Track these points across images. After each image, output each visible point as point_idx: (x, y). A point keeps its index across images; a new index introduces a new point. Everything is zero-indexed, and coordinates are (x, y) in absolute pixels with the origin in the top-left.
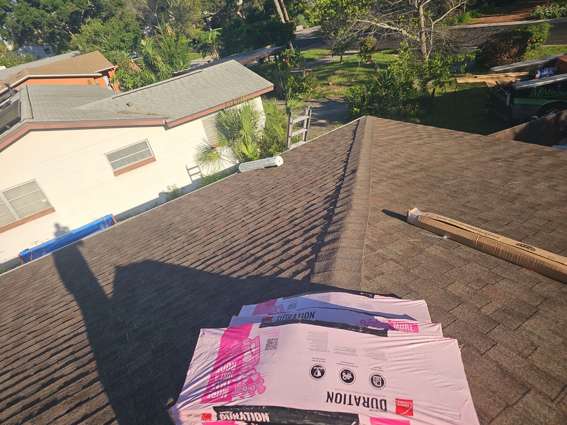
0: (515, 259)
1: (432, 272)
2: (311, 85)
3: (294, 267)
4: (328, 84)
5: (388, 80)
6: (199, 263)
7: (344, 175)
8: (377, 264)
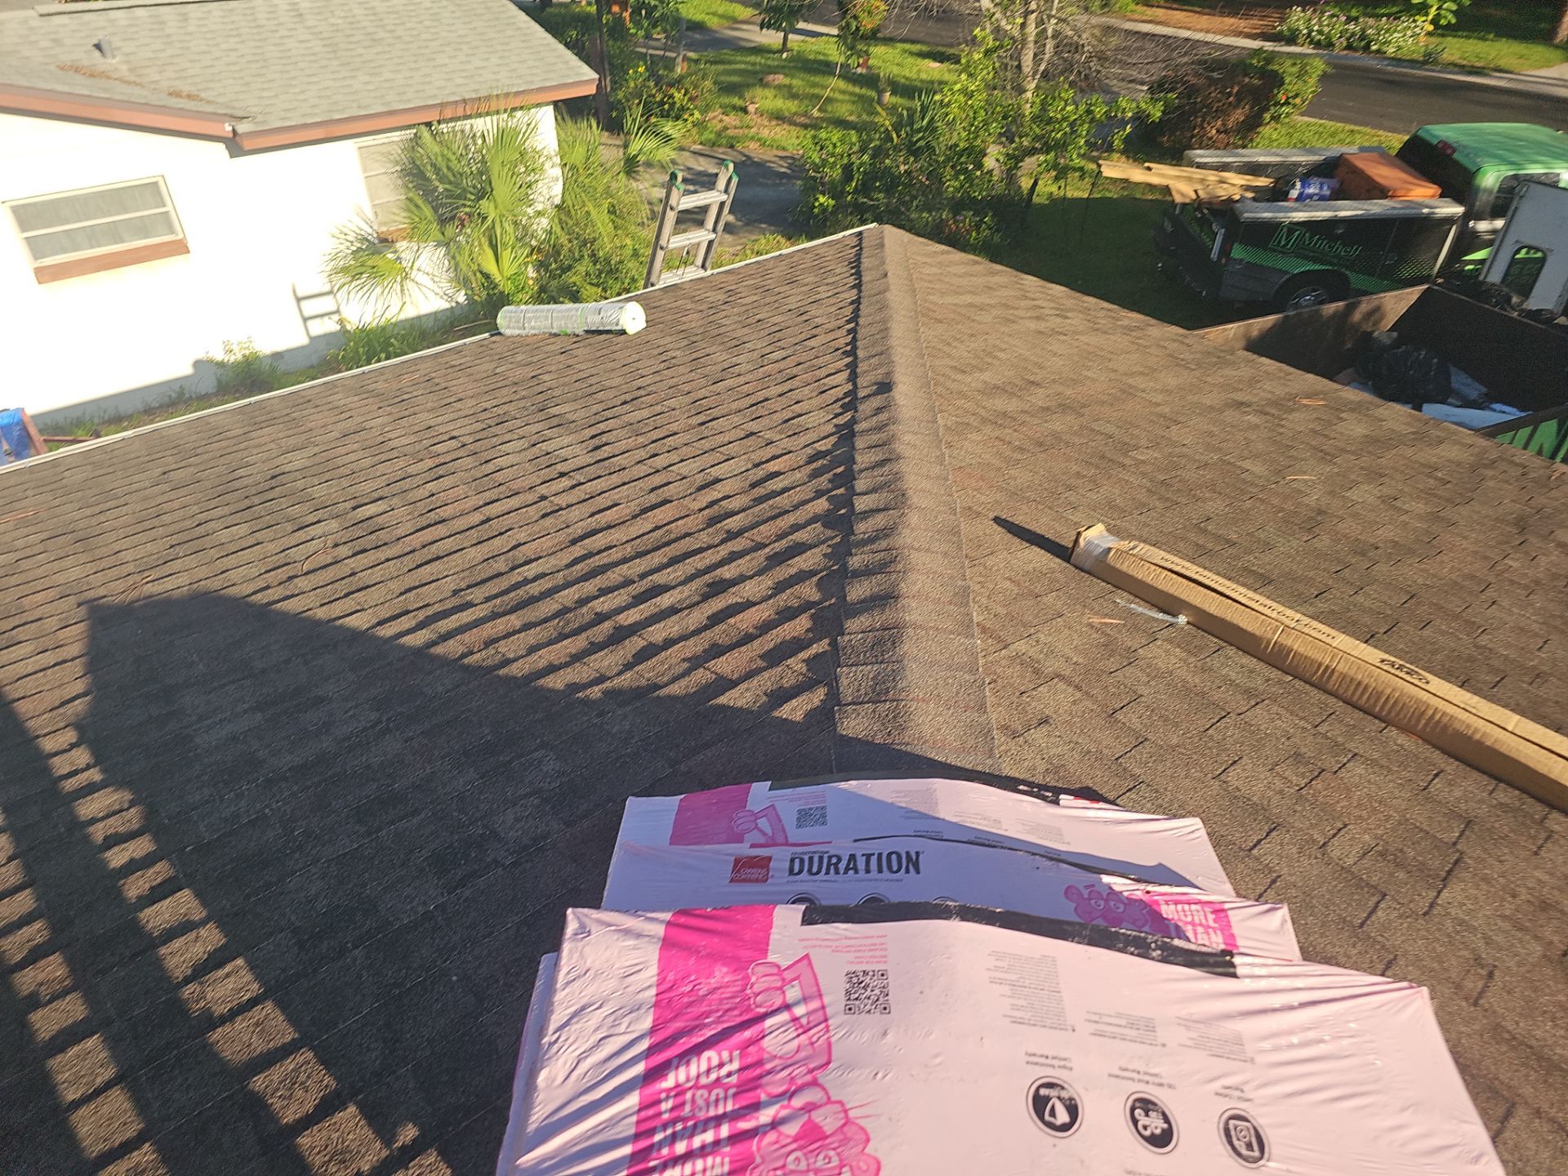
0: (1372, 701)
1: (1176, 725)
2: (698, 102)
3: (766, 675)
4: (745, 110)
5: (919, 130)
6: (406, 623)
7: (853, 393)
8: (1023, 689)
